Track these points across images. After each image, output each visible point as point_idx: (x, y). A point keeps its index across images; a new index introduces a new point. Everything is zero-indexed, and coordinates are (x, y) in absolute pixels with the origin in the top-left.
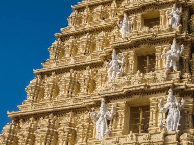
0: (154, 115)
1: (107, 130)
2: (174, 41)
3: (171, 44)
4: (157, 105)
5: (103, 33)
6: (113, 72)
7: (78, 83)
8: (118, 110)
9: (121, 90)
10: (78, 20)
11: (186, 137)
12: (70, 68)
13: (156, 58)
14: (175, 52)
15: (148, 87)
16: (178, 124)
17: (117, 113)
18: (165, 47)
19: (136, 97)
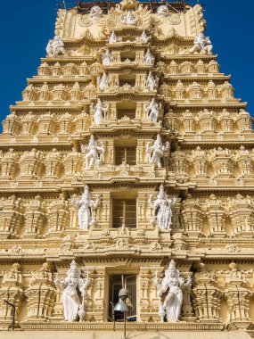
0: (143, 211)
1: (93, 221)
2: (158, 137)
3: (156, 139)
4: (146, 200)
5: (67, 115)
6: (92, 159)
7: (43, 164)
8: (102, 200)
9: (108, 179)
10: (35, 96)
11: (180, 237)
12: (32, 147)
13: (138, 151)
14: (160, 148)
15: (139, 180)
16: (170, 223)
17: (101, 203)
18: (148, 141)
19: (123, 189)
